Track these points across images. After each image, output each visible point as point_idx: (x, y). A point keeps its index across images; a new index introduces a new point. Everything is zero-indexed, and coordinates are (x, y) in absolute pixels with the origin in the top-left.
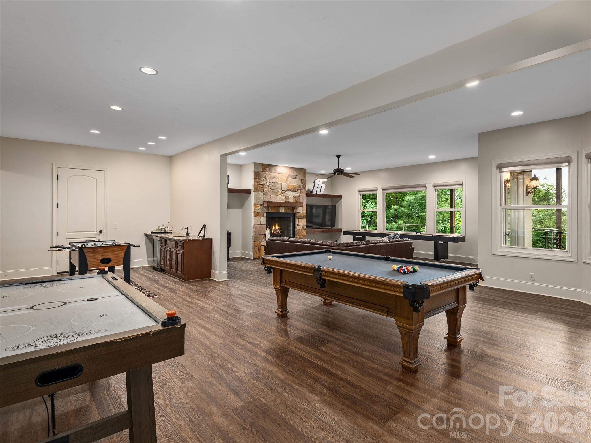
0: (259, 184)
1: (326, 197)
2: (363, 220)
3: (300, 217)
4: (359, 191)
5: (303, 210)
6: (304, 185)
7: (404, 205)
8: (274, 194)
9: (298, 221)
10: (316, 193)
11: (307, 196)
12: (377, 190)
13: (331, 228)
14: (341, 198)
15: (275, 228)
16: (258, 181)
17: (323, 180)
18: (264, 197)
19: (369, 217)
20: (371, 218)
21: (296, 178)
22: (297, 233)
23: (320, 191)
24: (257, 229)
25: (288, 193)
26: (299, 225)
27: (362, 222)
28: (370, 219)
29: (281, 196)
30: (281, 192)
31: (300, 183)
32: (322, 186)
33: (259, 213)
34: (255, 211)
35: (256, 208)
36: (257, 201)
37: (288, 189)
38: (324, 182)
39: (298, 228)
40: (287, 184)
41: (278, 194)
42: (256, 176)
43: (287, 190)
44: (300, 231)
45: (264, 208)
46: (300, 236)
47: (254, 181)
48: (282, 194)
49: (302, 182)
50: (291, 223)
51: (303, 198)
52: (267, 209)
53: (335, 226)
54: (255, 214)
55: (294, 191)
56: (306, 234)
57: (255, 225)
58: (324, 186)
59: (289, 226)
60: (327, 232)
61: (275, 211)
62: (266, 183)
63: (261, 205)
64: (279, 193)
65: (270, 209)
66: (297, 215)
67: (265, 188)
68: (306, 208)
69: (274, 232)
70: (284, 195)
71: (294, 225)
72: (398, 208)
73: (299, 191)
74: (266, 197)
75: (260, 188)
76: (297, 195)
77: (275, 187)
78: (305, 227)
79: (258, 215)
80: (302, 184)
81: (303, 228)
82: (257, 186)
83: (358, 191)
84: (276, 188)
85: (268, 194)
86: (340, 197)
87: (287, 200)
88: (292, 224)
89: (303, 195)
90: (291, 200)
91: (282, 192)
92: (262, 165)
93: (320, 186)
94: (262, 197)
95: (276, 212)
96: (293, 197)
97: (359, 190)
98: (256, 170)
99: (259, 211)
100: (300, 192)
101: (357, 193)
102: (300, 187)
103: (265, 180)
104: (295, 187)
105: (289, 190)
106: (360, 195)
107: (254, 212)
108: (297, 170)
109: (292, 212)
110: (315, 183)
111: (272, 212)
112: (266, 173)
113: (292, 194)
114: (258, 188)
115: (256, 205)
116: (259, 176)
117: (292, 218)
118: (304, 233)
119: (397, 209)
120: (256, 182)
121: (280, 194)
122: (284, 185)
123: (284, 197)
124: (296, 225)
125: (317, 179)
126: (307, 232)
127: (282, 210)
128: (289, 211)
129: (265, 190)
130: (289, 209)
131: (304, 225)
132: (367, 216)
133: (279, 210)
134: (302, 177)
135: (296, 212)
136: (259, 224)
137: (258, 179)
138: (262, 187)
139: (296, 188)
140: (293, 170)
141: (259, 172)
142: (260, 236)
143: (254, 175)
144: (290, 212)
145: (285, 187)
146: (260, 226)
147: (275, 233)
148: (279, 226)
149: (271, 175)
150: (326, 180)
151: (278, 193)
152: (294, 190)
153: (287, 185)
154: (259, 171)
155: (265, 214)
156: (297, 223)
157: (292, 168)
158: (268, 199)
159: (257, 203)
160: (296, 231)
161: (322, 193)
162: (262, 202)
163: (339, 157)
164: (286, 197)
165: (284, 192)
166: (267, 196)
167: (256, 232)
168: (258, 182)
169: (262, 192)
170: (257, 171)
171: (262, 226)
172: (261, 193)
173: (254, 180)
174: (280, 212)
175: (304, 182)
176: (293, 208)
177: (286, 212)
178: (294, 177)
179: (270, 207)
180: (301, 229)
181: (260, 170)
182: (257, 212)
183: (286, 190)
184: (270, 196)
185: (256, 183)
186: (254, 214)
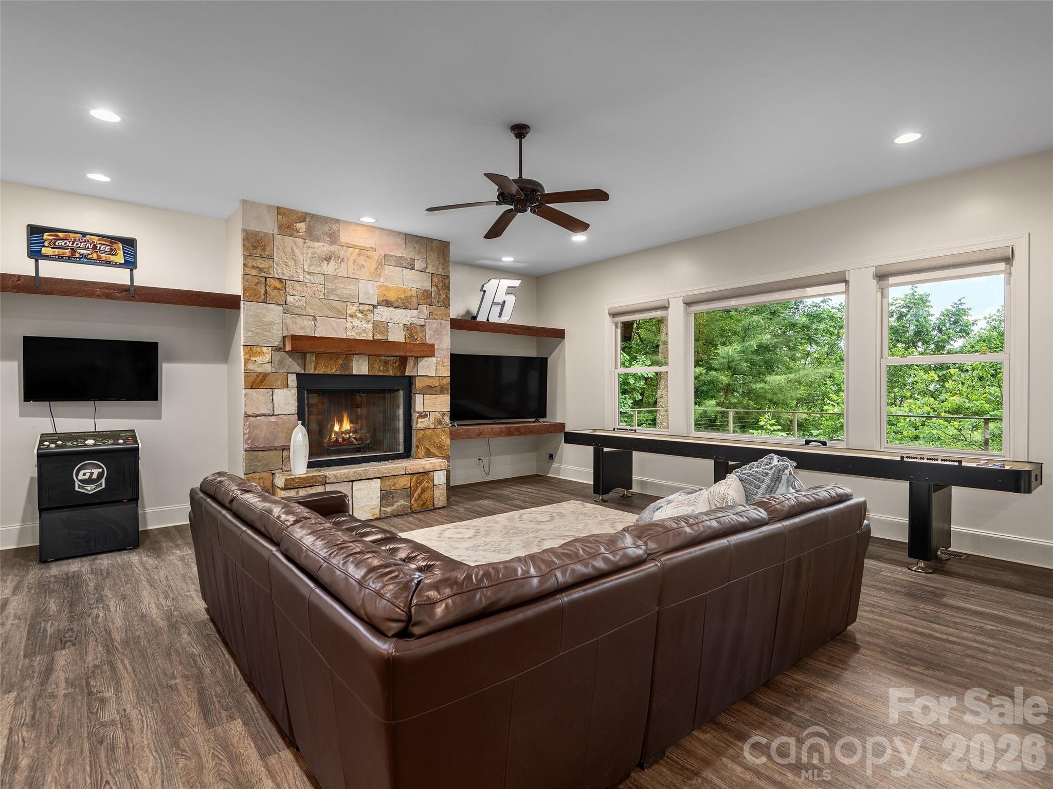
0: (266, 278)
1: (516, 333)
2: (625, 398)
3: (430, 390)
4: (614, 315)
5: (438, 368)
6: (442, 292)
7: (716, 366)
8: (330, 314)
9: (420, 403)
10: (488, 320)
11: (452, 327)
12: (665, 308)
13: (534, 422)
14: (564, 338)
15: (341, 427)
16: (261, 267)
17: (506, 283)
18: (288, 321)
19: (638, 391)
20: (642, 394)
21: (413, 268)
22: (419, 440)
23: (500, 316)
24: (257, 432)
25: (383, 314)
26: (423, 415)
27: (622, 405)
28: (640, 398)
29: (356, 322)
30: (355, 307)
31: (427, 285)
32: (504, 302)
33: (265, 376)
34: (250, 366)
35: (254, 359)
36: (257, 333)
37: (381, 299)
38: (511, 290)
39: (420, 424)
40: (379, 284)
41: (342, 315)
42: (255, 248)
43: (379, 304)
44: (429, 432)
45: (290, 359)
46: (428, 449)
47: (245, 265)
48: (360, 315)
49: (435, 280)
50: (399, 408)
51: (437, 332)
52: (300, 361)
53: (544, 416)
54: (251, 379)
55: (407, 308)
56: (448, 442)
57: (250, 416)
58: (511, 300)
59: (394, 417)
60: (521, 434)
61: (333, 370)
62: (295, 275)
63: (277, 349)
64: (348, 312)
65: (311, 362)
66: (419, 384)
67: (291, 292)
68: (447, 362)
69: (337, 440)
70: (370, 316)
71: (410, 415)
72: (704, 372)
73: (425, 309)
74: (295, 323)
75: (270, 290)
76: (415, 320)
77: (333, 290)
78: (447, 419)
79: (262, 381)
80: (434, 289)
81: (440, 422)
82: (257, 283)
83: (610, 314)
84: (338, 295)
85: (303, 312)
86: (560, 334)
87: (378, 337)
88: (401, 412)
89: (439, 321)
90: (397, 335)
91: (361, 307)
92: (278, 213)
93: (499, 299)
94: (278, 320)
95: (338, 373)
96: (401, 325)
97: (614, 311)
98: (253, 227)
99: (268, 369)
100: (426, 312)
101: (608, 319)
102: (426, 297)
103: (291, 263)
104: (408, 294)
105: (387, 304)
106: (616, 327)
107: (247, 373)
108: (417, 242)
109: (399, 374)
110: (485, 291)
111: (321, 372)
112: (295, 243)
113: (402, 317)
114: (263, 291)
115: (255, 349)
116: (264, 250)
117: (401, 393)
118: (443, 437)
119: (701, 375)
120: (253, 267)
121: (351, 316)
122: (369, 286)
123: (370, 326)
124: (415, 416)
125: (489, 280)
126: (453, 436)
127: (361, 367)
128: (388, 371)
129: (289, 299)
130: (386, 363)
131: (443, 415)
132: (634, 389)
133: (347, 365)
134: (433, 266)
135: (412, 374)
136: (270, 412)
137: (261, 257)
138: (278, 285)
139: (414, 299)
140: (400, 241)
141: (266, 234)
142: (272, 453)
143: (244, 245)
144: (391, 373)
145: (371, 292)
146: (273, 419)
147: (340, 440)
148: (351, 422)
149: (315, 251)
150: (516, 283)
151: (344, 312)
152: (405, 304)
153: (380, 287)
154: (265, 231)
155: (293, 380)
156: (417, 409)
157: (399, 233)
158: (304, 328)
159: (257, 341)
160: (414, 432)
161: (505, 319)
162: (280, 339)
163: (520, 131)
164: (376, 325)
165: (367, 307)
166: (299, 320)
167: (254, 440)
168: (261, 270)
169: (278, 304)
170: (257, 229)
171: (280, 422)
172: (275, 306)
173: (245, 259)
174: (355, 372)
175: (444, 284)
176: (403, 361)
177: (376, 373)
178: (405, 265)
179: (308, 355)
180: (432, 426)
181: (269, 226)
182: (259, 370)
183: (375, 303)
184: (315, 319)
185: (254, 272)
186: (246, 377)
